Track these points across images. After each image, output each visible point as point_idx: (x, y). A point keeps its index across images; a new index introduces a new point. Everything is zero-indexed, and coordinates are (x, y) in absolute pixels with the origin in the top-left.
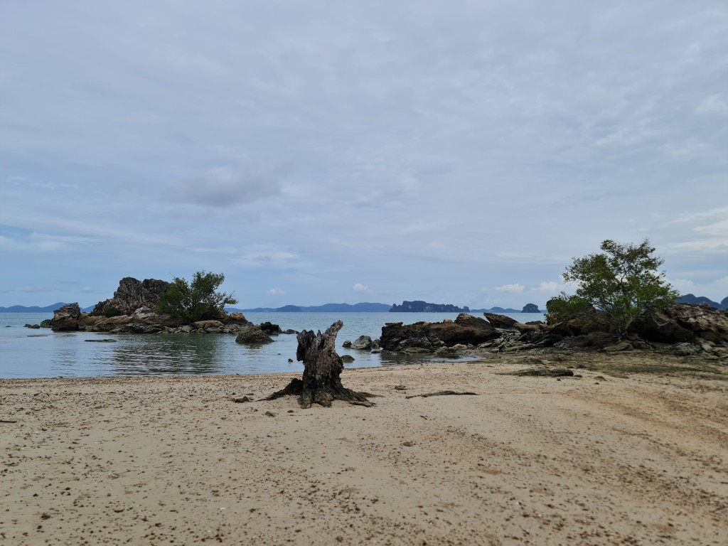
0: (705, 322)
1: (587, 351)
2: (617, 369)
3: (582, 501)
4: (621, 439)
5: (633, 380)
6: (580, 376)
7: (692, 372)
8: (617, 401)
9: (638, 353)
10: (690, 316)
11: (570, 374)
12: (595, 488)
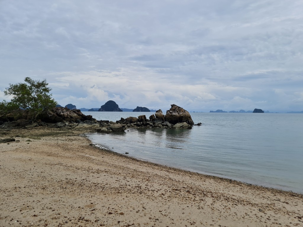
0: (66, 114)
1: (17, 128)
2: (35, 136)
3: (50, 206)
4: (51, 168)
5: (43, 140)
6: (19, 141)
7: (64, 134)
8: (41, 151)
9: (41, 128)
10: (61, 112)
11: (14, 140)
12: (52, 197)
